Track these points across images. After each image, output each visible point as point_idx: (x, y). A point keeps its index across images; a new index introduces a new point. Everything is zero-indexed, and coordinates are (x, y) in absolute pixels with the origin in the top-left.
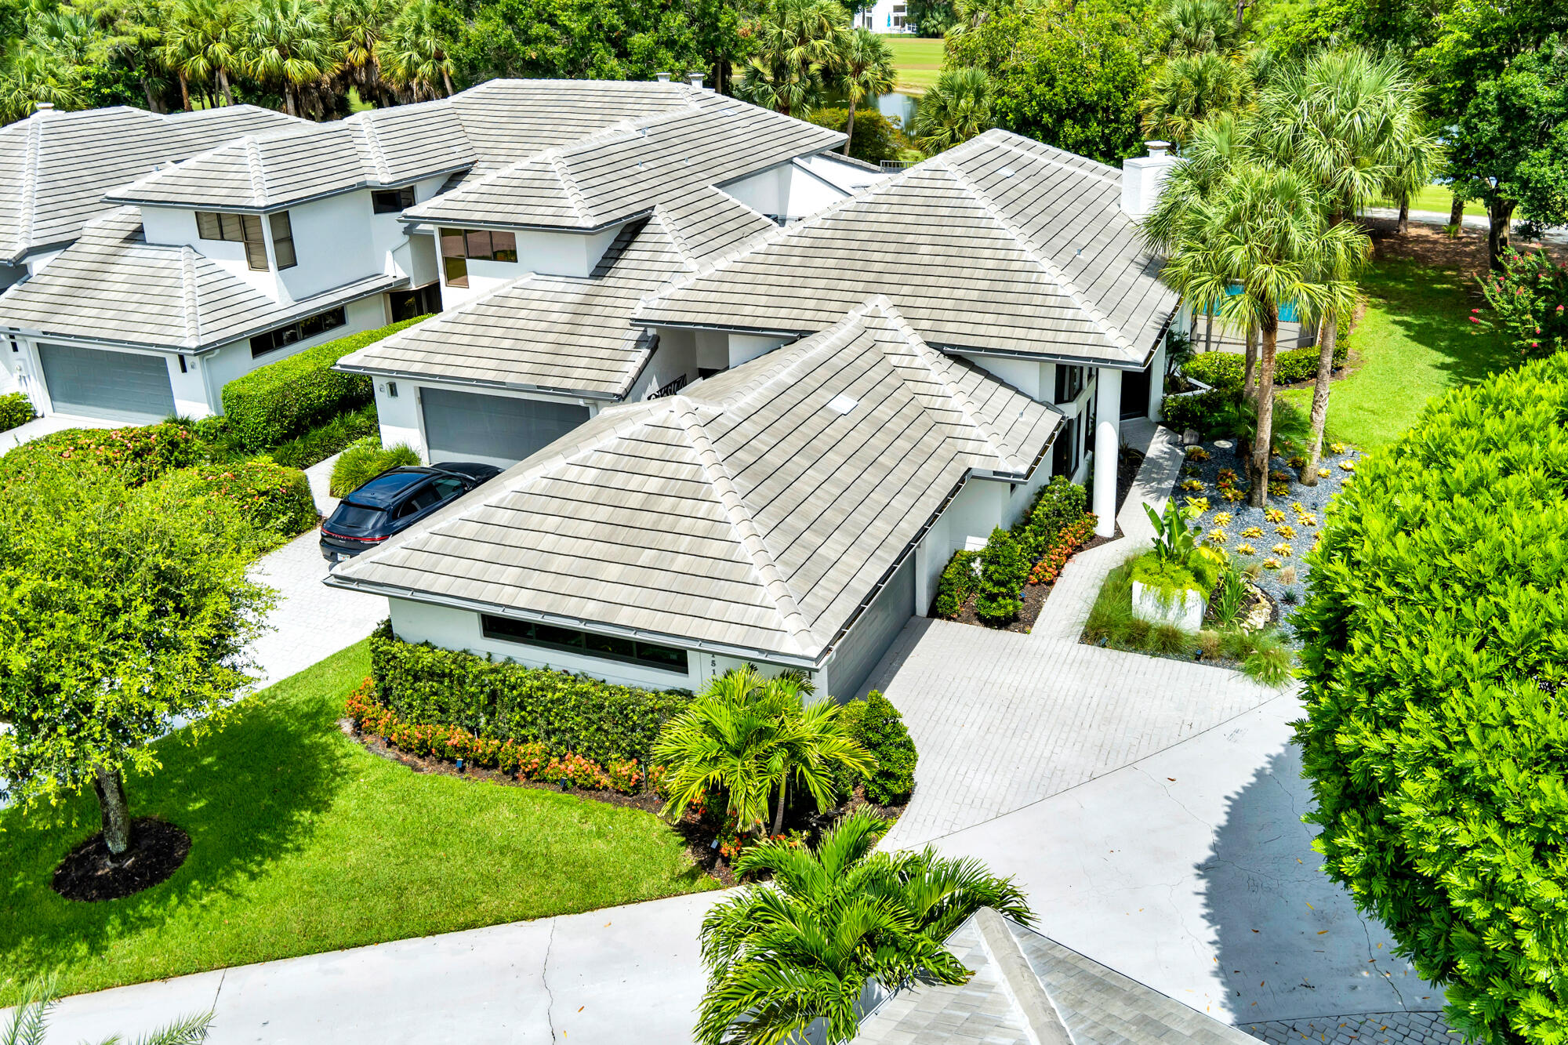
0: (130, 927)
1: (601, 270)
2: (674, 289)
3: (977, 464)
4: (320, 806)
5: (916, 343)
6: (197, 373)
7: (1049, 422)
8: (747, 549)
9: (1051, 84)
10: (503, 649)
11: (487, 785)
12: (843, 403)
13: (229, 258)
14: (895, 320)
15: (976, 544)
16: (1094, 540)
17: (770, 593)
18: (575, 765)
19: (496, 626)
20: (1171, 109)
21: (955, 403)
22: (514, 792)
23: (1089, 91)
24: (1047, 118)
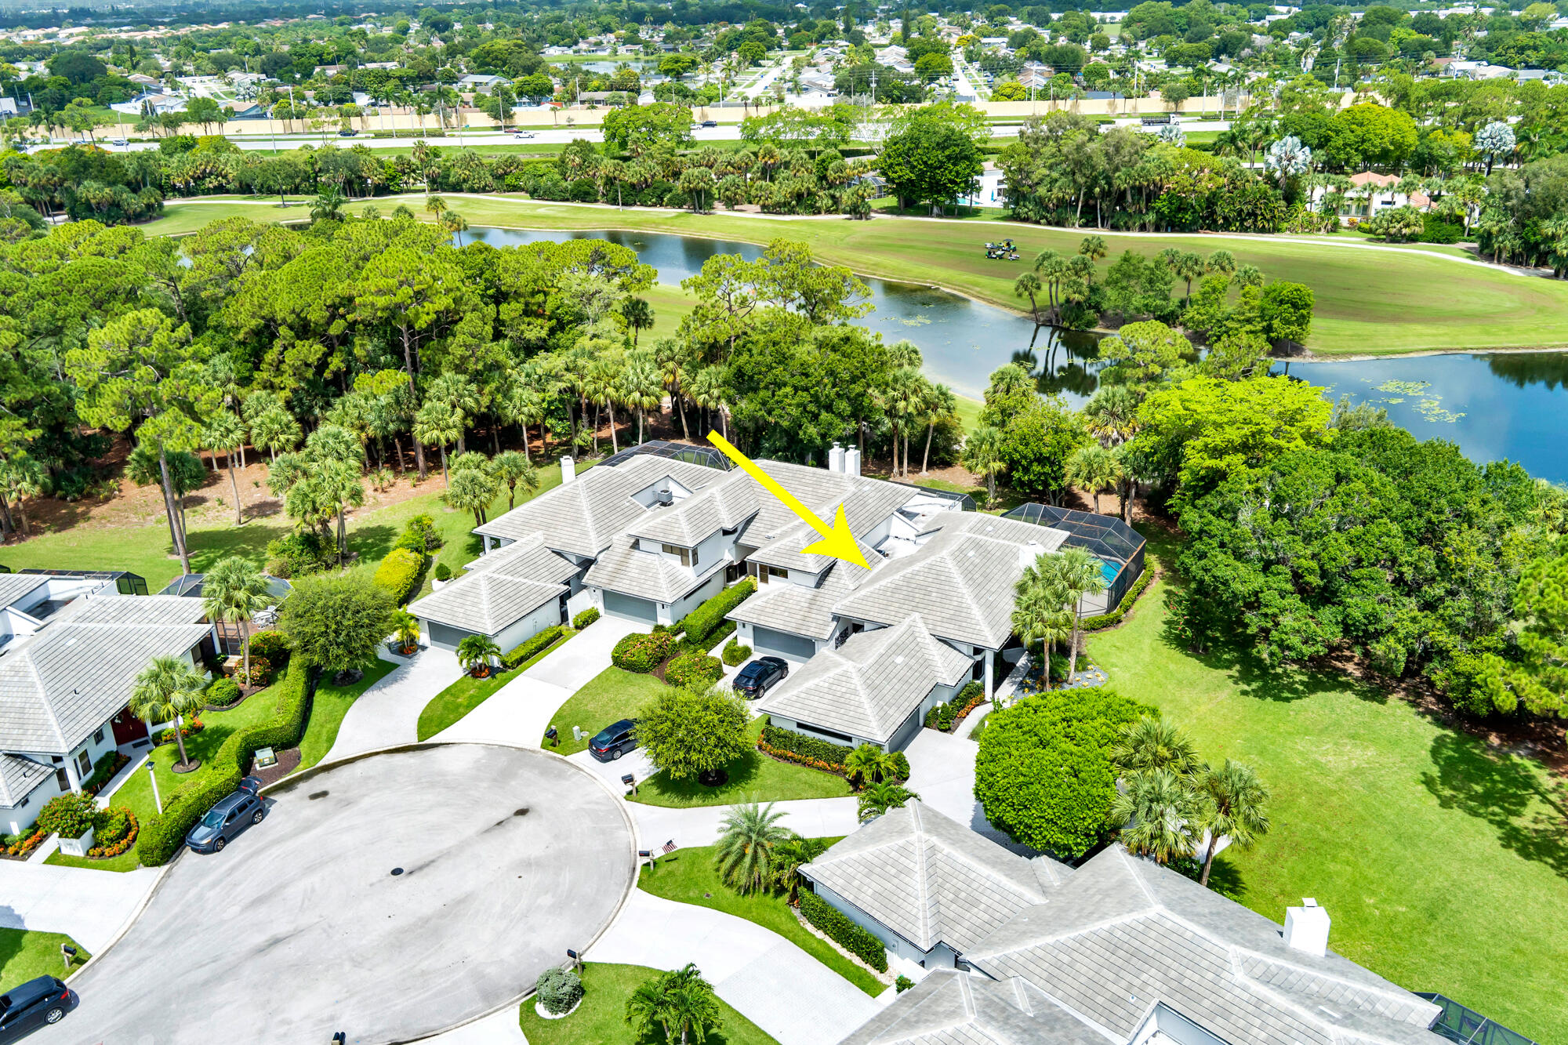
0: (722, 792)
1: (819, 585)
2: (846, 602)
3: (940, 681)
4: (757, 768)
5: (926, 633)
6: (667, 610)
7: (971, 662)
8: (869, 712)
9: (1027, 445)
10: (802, 731)
11: (798, 767)
12: (899, 660)
13: (675, 560)
14: (920, 624)
15: (939, 704)
16: (983, 702)
17: (874, 724)
18: (822, 763)
19: (800, 725)
20: (1077, 475)
21: (937, 658)
22: (806, 769)
23: (1045, 451)
24: (1024, 462)
